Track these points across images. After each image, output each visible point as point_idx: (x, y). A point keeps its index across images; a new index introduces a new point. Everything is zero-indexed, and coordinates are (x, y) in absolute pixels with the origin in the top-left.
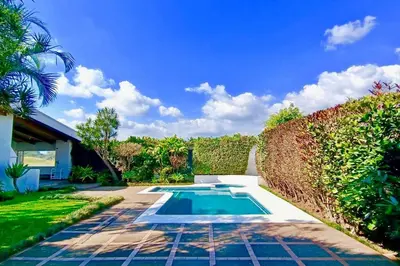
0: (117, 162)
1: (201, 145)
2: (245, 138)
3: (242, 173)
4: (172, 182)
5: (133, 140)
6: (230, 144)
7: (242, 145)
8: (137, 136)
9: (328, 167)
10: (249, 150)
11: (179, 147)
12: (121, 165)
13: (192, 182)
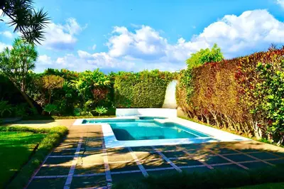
0: (35, 95)
1: (123, 79)
2: (163, 75)
3: (160, 106)
4: (96, 114)
5: (50, 72)
6: (151, 79)
7: (161, 81)
8: (55, 69)
9: (271, 97)
10: (166, 85)
11: (103, 81)
12: (39, 98)
13: (114, 114)
